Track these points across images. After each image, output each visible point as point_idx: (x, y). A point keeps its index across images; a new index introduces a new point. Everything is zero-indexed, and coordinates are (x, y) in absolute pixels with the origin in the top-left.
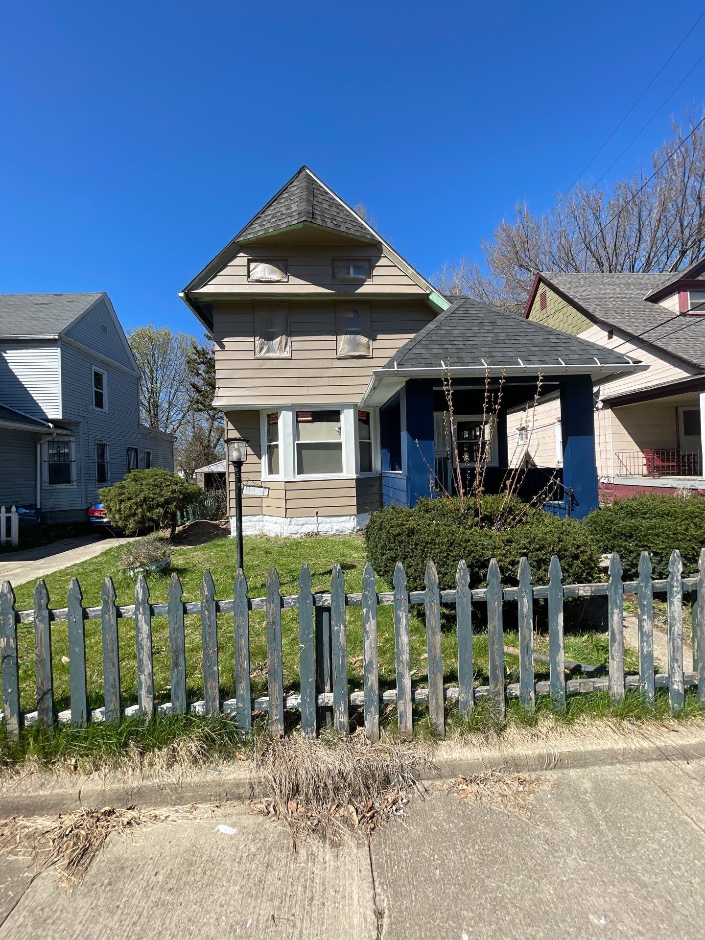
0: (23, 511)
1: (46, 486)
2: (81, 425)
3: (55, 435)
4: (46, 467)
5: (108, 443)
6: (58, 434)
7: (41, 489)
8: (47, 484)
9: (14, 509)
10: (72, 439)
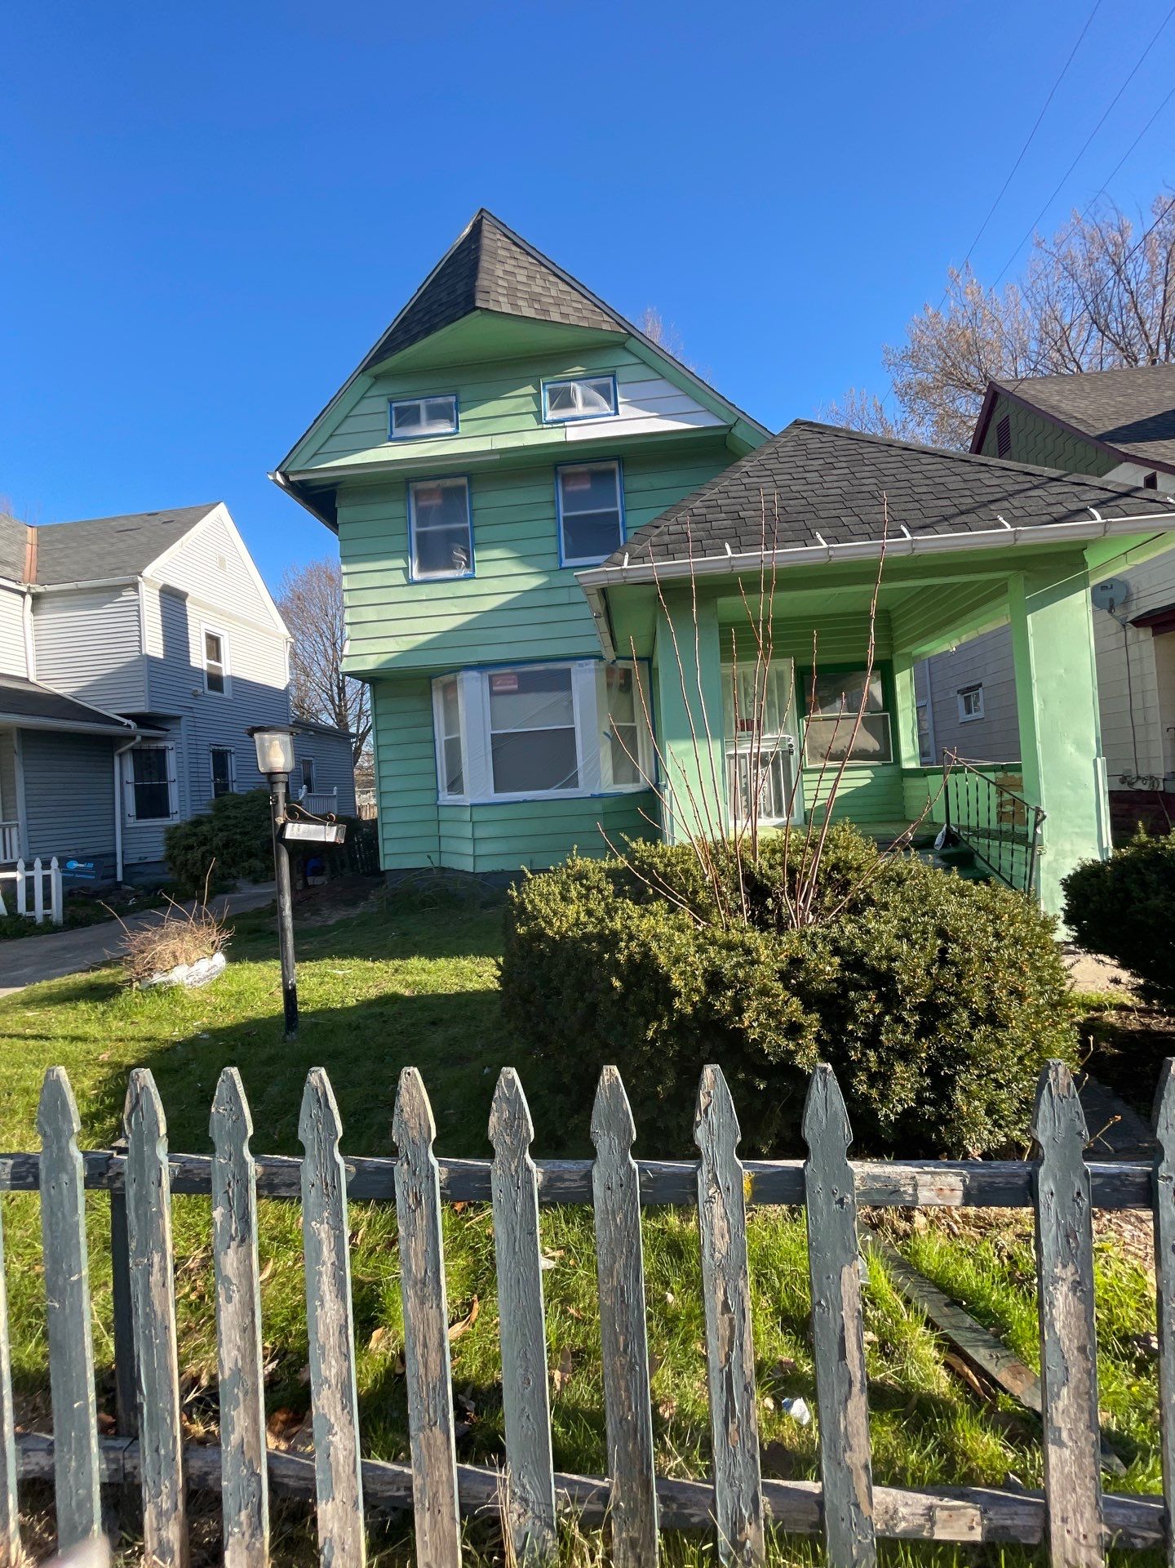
0: (76, 865)
1: (132, 822)
2: (183, 720)
3: (139, 738)
4: (130, 792)
5: (233, 749)
6: (144, 738)
7: (123, 828)
8: (132, 820)
9: (55, 863)
10: (170, 745)
